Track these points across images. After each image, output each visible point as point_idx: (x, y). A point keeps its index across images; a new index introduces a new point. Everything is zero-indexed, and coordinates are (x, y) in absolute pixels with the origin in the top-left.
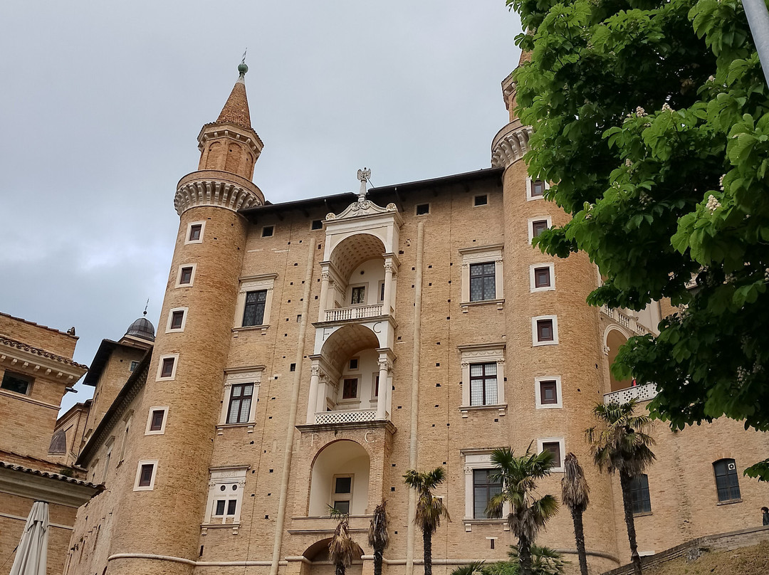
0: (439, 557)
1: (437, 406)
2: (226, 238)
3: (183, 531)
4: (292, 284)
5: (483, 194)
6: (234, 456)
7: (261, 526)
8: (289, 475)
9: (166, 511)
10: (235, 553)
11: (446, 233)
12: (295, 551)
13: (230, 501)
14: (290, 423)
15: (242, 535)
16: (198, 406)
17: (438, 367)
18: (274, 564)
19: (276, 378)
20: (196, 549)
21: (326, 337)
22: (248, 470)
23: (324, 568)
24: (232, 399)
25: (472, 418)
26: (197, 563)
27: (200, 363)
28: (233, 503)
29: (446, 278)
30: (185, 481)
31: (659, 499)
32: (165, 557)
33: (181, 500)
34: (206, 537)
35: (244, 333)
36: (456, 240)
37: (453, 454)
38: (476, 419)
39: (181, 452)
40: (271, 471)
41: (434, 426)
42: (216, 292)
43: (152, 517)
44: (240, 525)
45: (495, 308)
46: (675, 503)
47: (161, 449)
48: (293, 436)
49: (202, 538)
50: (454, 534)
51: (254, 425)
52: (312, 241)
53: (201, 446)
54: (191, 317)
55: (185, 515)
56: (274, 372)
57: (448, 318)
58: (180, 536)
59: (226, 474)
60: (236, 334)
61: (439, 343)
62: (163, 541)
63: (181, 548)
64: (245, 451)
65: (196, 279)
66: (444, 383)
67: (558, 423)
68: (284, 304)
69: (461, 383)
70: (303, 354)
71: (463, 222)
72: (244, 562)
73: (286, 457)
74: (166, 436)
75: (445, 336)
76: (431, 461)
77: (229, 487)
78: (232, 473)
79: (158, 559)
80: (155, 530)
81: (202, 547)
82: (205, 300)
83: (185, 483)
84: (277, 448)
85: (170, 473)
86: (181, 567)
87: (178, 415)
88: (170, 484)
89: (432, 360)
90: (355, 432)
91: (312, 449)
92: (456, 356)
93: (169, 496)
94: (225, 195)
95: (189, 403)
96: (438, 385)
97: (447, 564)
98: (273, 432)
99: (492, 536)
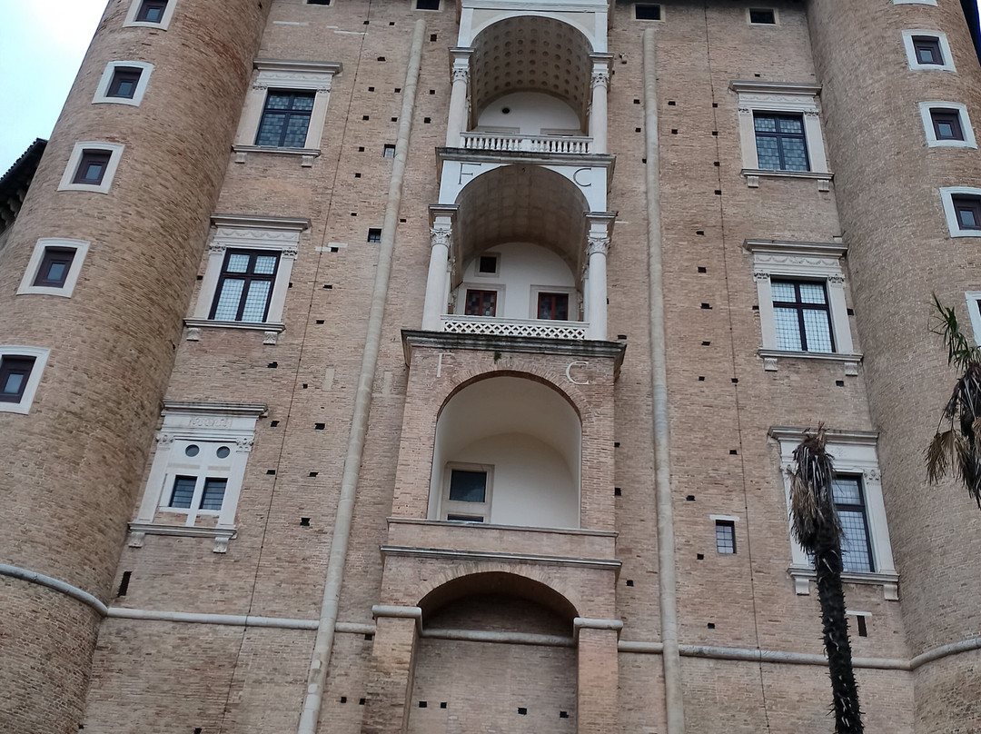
0: (740, 643)
1: (706, 344)
3: (91, 524)
4: (371, 89)
5: (766, 8)
6: (225, 386)
7: (290, 541)
8: (365, 440)
9: (57, 468)
10: (218, 595)
11: (699, 55)
12: (398, 595)
13: (209, 480)
14: (370, 337)
15: (236, 556)
16: (157, 263)
17: (703, 274)
18: (325, 626)
19: (334, 250)
20: (112, 575)
21: (466, 180)
22: (261, 417)
23: (453, 644)
24: (225, 275)
25: (786, 373)
26: (111, 610)
27: (171, 178)
28: (216, 484)
29: (707, 126)
30: (111, 411)
32: (42, 577)
33: (96, 451)
34: (140, 553)
35: (260, 159)
36: (722, 68)
37: (751, 437)
38: (794, 377)
39: (110, 345)
40: (320, 426)
41: (702, 379)
43: (17, 475)
44: (234, 532)
45: (812, 187)
47: (59, 327)
48: (376, 364)
49: (127, 554)
50: (769, 598)
51: (280, 329)
52: (420, 25)
53: (153, 348)
54: (157, 84)
55: (102, 489)
56: (329, 237)
57: (718, 192)
58: (83, 535)
59: (203, 420)
60: (240, 157)
61: (701, 233)
62: (40, 537)
63: (81, 565)
64: (254, 380)
66: (718, 303)
68: (353, 121)
69: (756, 308)
70: (399, 213)
71: (731, 44)
72: (242, 619)
73: (361, 401)
74: (76, 302)
75: (713, 222)
76: (701, 445)
77: (208, 451)
78: (219, 421)
79: (21, 577)
80: (21, 508)
81: (127, 575)
82: (190, 63)
83: (110, 416)
84: (335, 382)
85: (77, 383)
86: (75, 610)
87: (110, 266)
88: (74, 408)
89: (687, 260)
90: (544, 361)
91: (440, 381)
92: (741, 259)
93: (66, 435)
95: (137, 249)
96: (705, 306)
97: (760, 660)
98: (326, 350)
99: (859, 610)
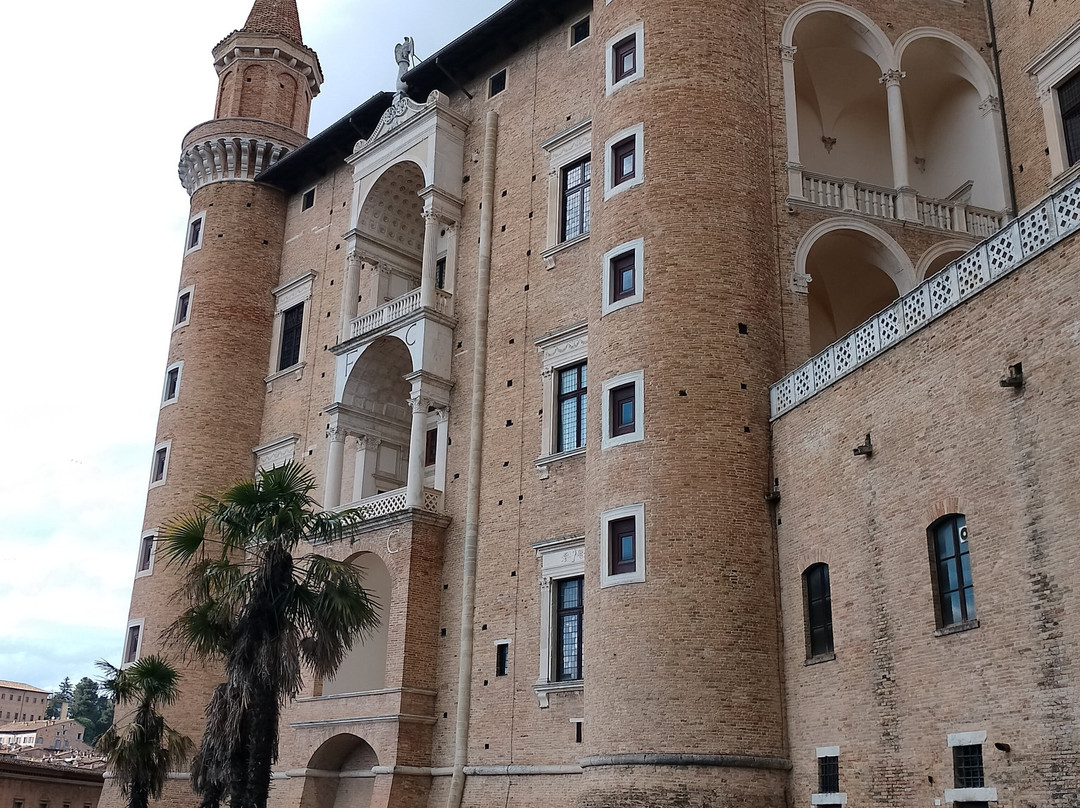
0: (502, 760)
1: (506, 464)
2: (239, 231)
4: (332, 283)
5: (585, 17)
11: (528, 119)
12: (299, 760)
17: (511, 388)
19: (311, 452)
21: (349, 370)
25: (554, 478)
29: (525, 209)
31: (846, 622)
35: (279, 384)
36: (543, 126)
38: (560, 481)
41: (501, 503)
42: (224, 325)
46: (868, 629)
47: (148, 600)
50: (523, 715)
54: (187, 376)
56: (308, 442)
57: (527, 288)
60: (270, 387)
61: (512, 341)
65: (193, 311)
66: (517, 417)
67: (634, 474)
69: (541, 412)
71: (553, 87)
74: (156, 577)
75: (521, 325)
76: (495, 572)
82: (206, 343)
89: (502, 376)
92: (535, 360)
94: (245, 158)
96: (509, 423)
97: (511, 774)
99: (578, 717)
